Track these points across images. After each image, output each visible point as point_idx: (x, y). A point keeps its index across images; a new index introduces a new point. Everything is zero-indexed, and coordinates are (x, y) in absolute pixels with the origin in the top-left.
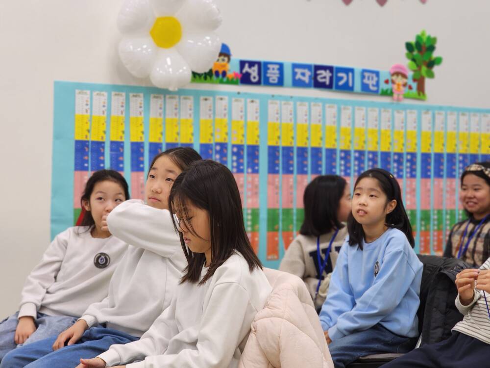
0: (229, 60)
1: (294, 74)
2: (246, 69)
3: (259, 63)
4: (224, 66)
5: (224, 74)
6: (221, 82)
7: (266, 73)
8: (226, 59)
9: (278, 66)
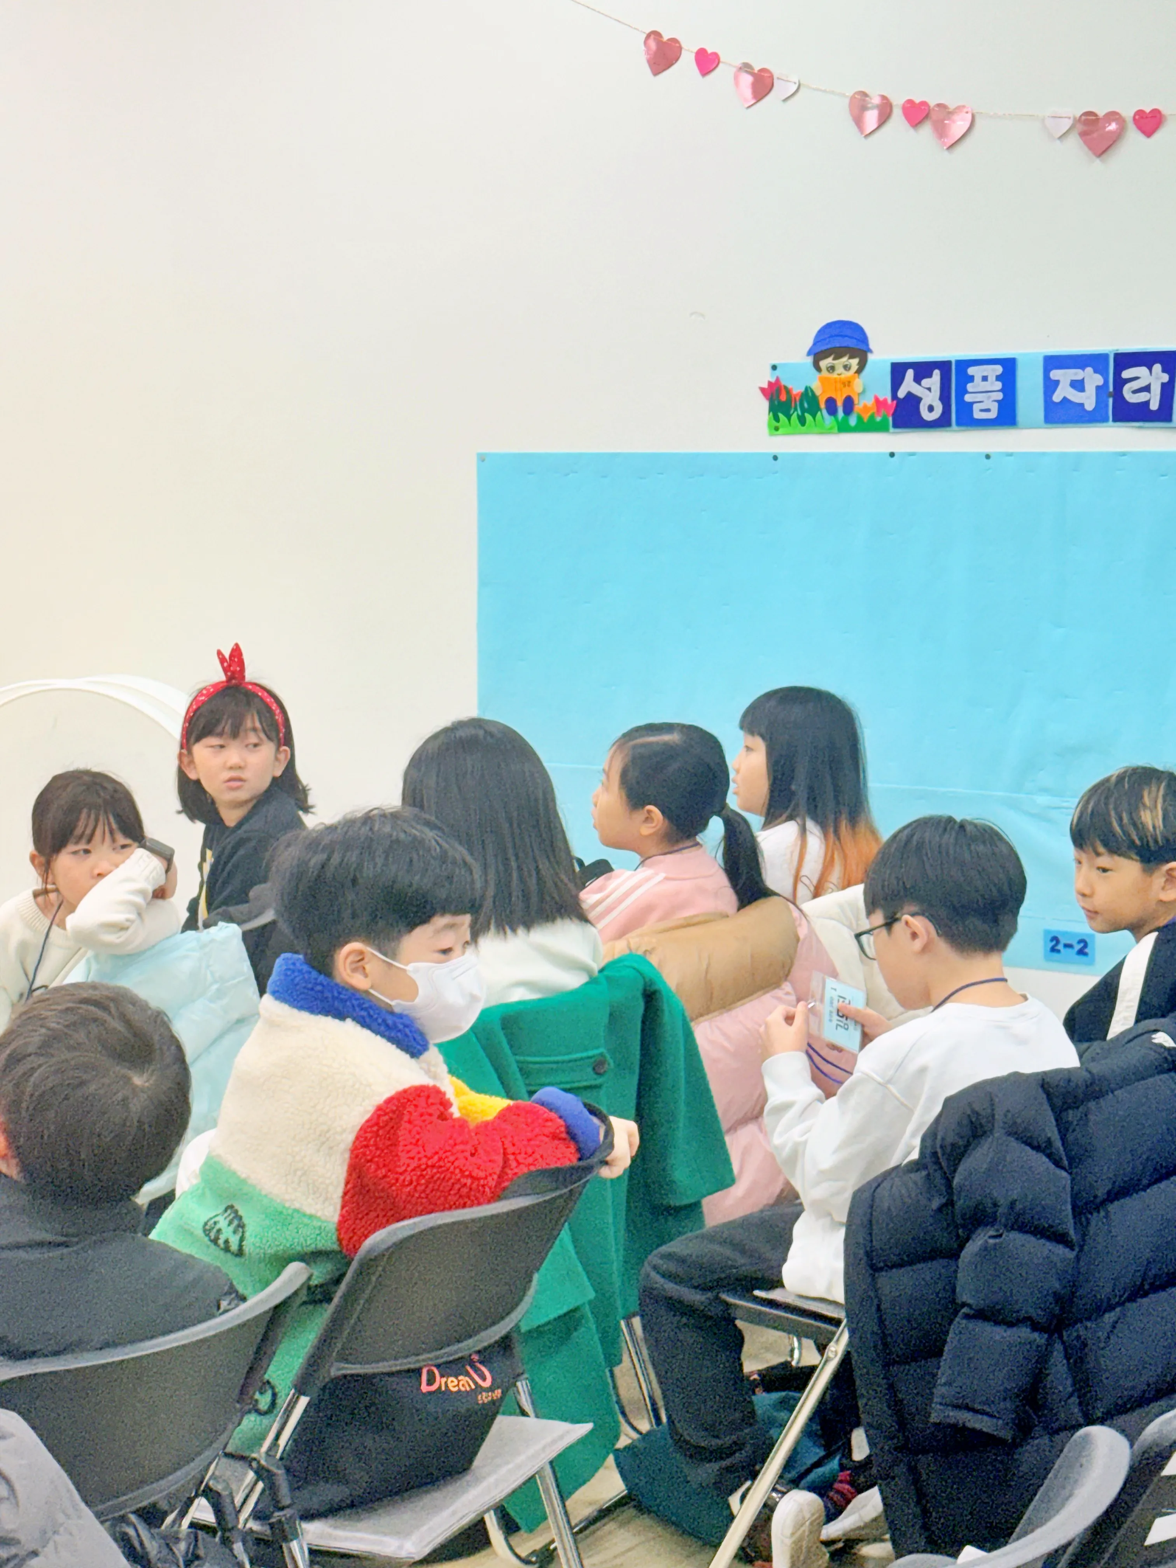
0: (862, 364)
1: (1050, 386)
2: (909, 385)
3: (944, 366)
4: (848, 383)
5: (849, 405)
6: (843, 428)
7: (962, 391)
9: (999, 369)
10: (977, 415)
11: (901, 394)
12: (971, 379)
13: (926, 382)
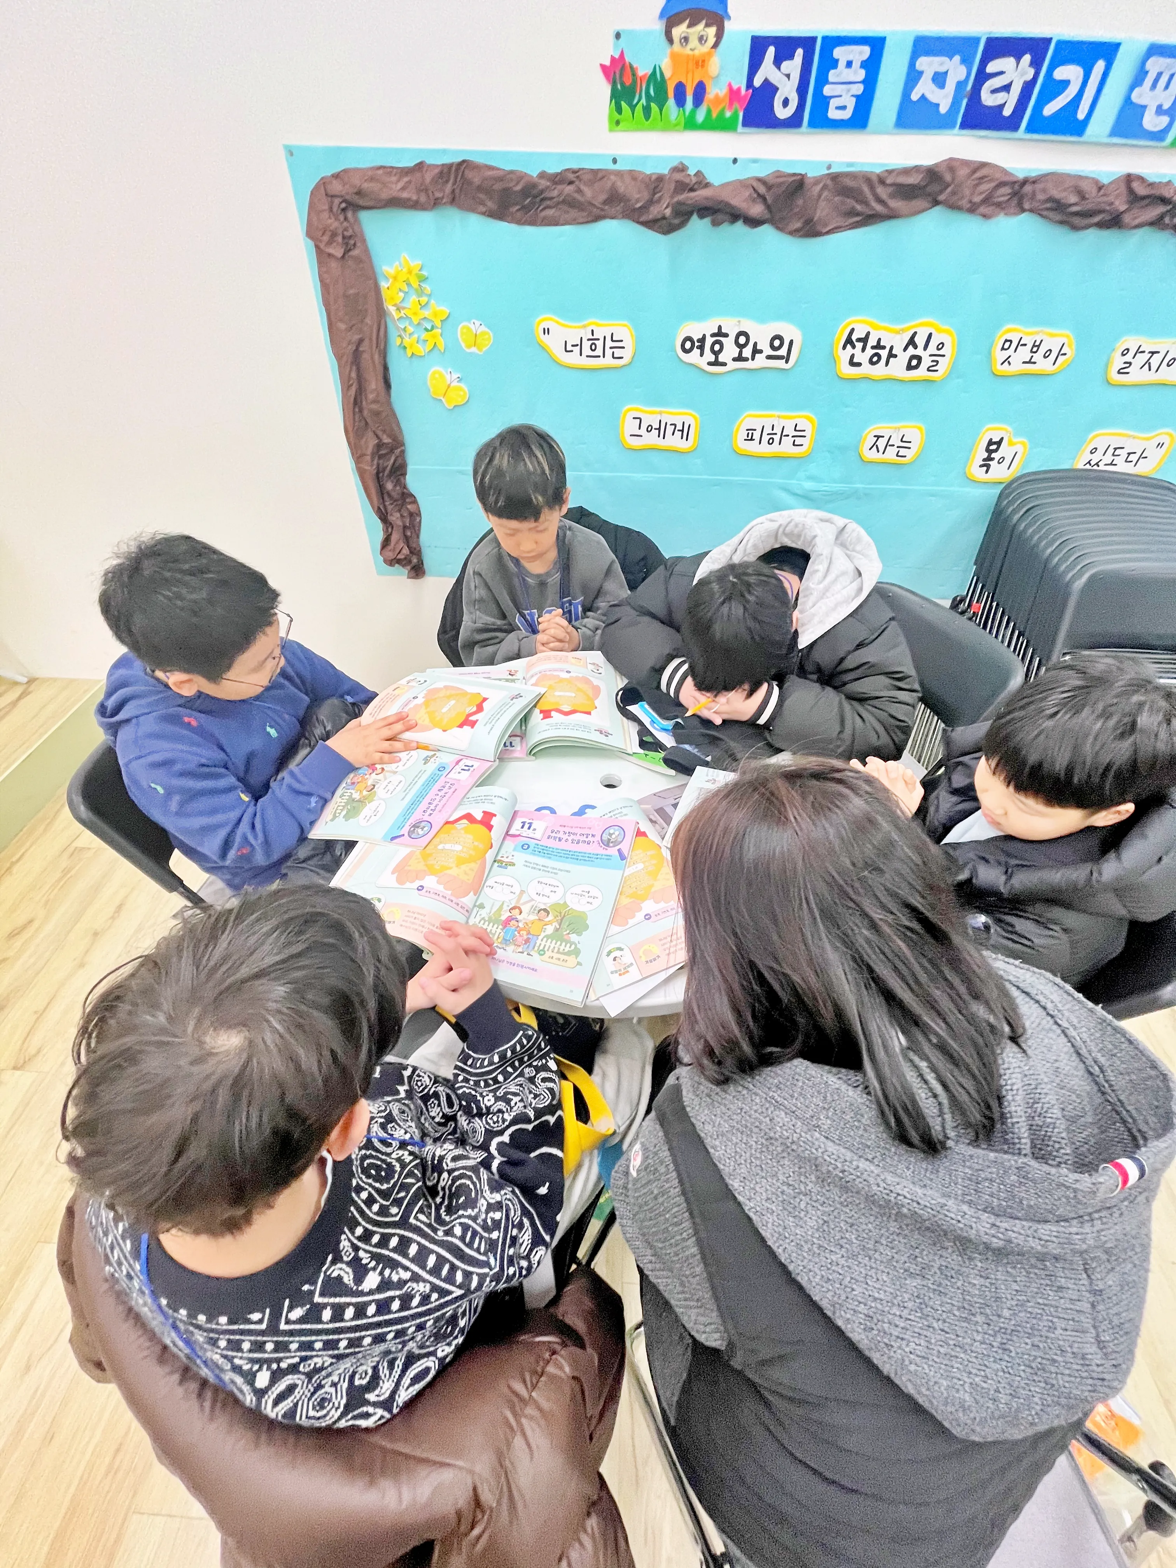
0: (719, 35)
1: (913, 76)
2: (767, 70)
3: (808, 43)
4: (701, 63)
5: (700, 91)
6: (691, 125)
7: (822, 80)
8: (712, 31)
9: (865, 51)
10: (833, 114)
11: (758, 82)
12: (835, 63)
13: (786, 65)
